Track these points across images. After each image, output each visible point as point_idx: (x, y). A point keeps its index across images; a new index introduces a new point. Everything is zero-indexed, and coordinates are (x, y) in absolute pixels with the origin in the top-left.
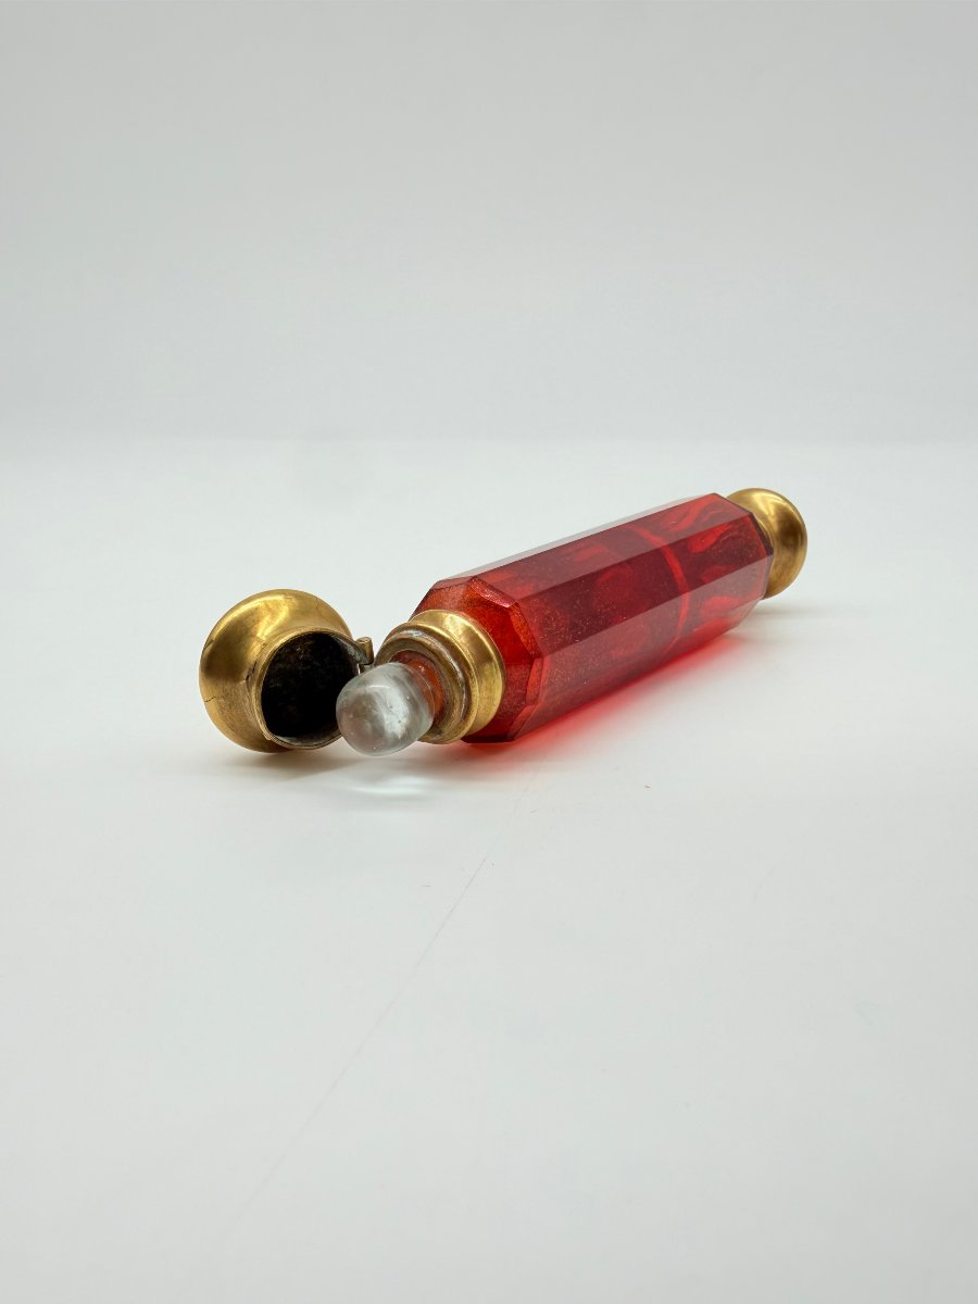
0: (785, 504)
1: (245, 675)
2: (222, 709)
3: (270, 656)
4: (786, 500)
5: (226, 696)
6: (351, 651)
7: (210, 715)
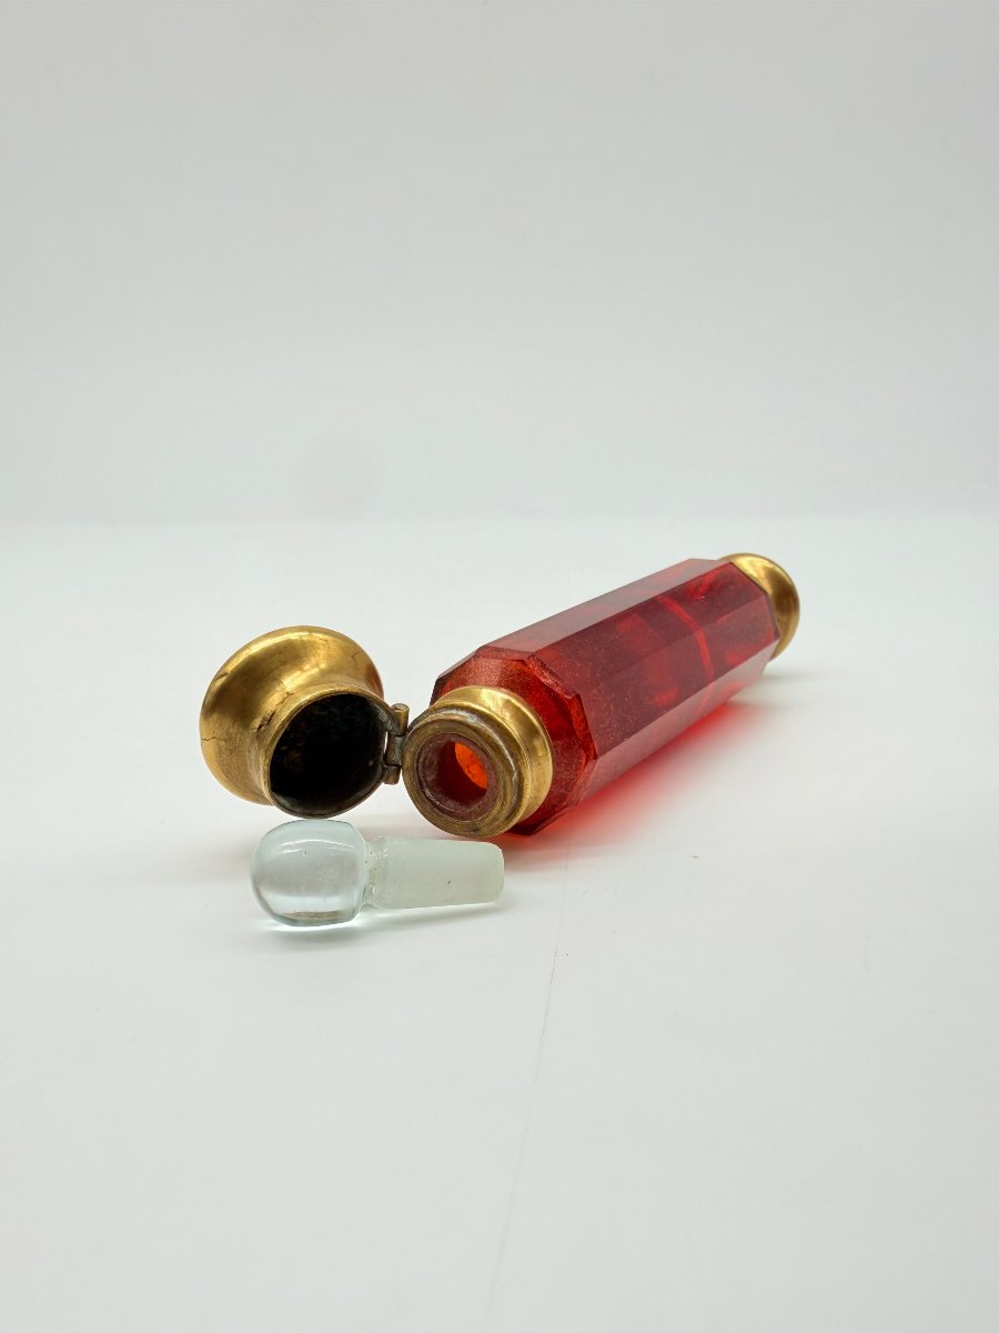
0: (771, 566)
1: (257, 723)
2: (220, 752)
3: (293, 713)
4: (771, 562)
5: (229, 739)
6: (383, 716)
7: (205, 755)
